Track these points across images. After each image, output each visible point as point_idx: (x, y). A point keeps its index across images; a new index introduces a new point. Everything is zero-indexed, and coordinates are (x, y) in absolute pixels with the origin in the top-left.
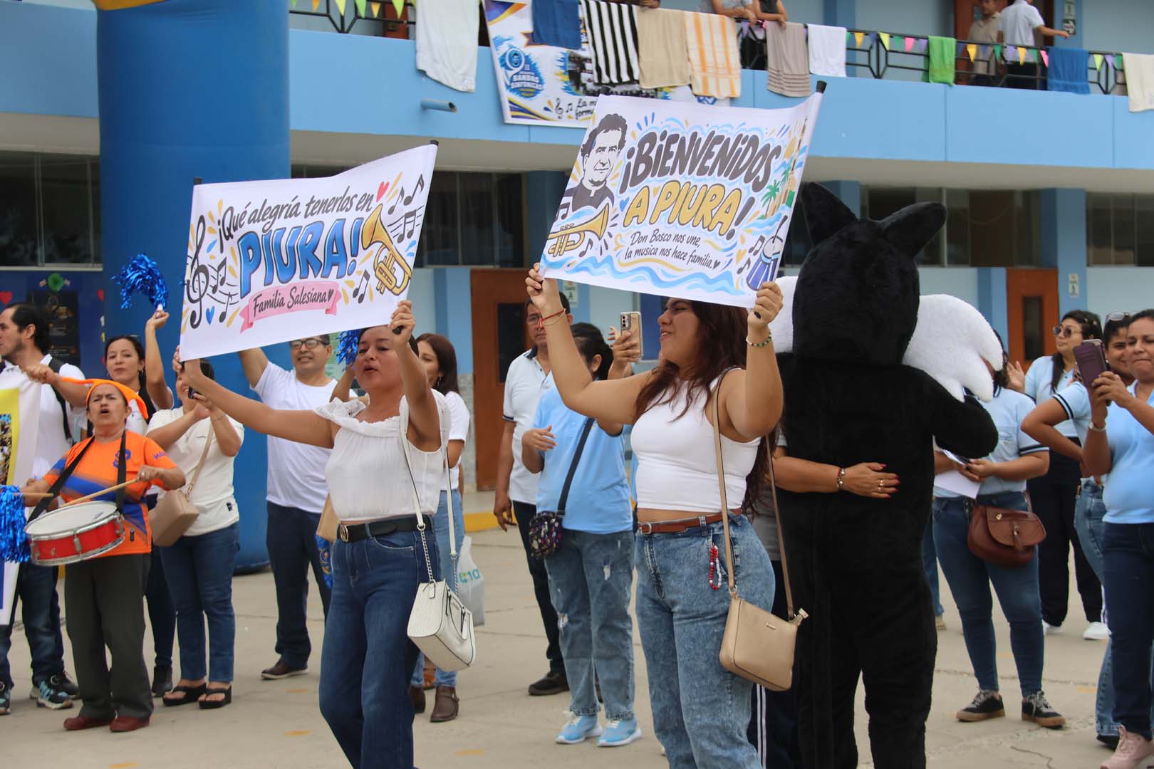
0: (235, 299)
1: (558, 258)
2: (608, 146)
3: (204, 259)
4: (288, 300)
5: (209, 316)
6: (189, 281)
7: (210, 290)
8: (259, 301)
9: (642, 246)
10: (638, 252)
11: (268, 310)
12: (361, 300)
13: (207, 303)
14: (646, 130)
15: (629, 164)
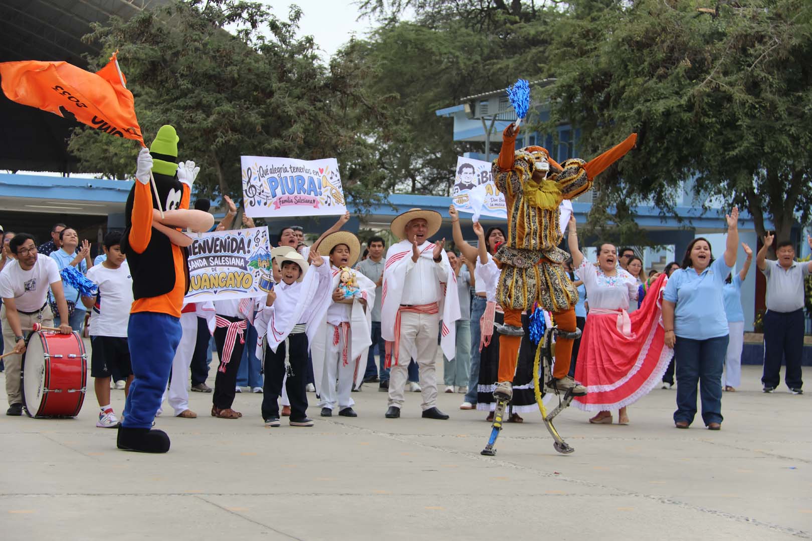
0: (269, 198)
1: (461, 205)
2: (469, 172)
3: (252, 182)
4: (294, 200)
5: (259, 203)
6: (246, 190)
7: (257, 194)
8: (281, 200)
9: (496, 202)
10: (495, 204)
11: (286, 203)
12: (329, 205)
13: (257, 198)
14: (482, 170)
15: (479, 179)
